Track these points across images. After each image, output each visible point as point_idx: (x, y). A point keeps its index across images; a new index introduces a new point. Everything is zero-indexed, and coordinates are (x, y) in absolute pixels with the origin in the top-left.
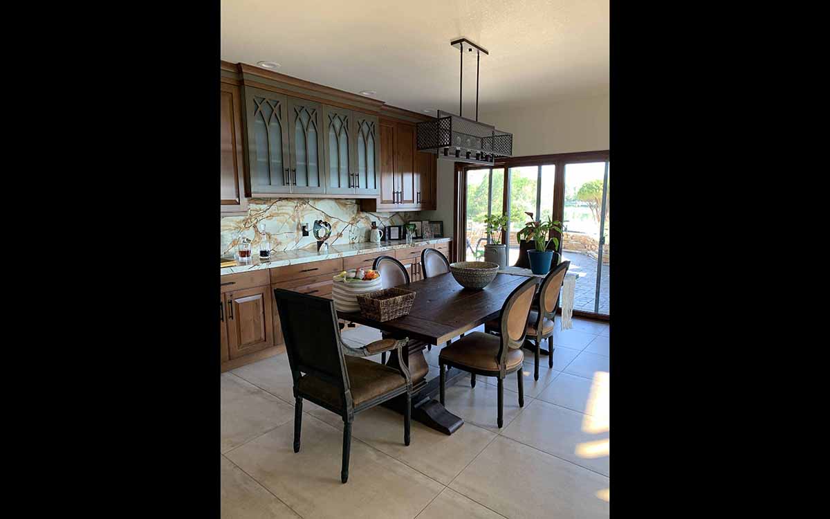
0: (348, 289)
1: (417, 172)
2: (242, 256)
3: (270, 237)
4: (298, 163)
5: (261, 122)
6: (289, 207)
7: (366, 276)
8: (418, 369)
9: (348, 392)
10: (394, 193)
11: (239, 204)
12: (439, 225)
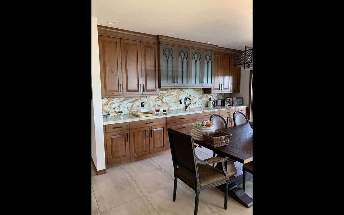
0: (199, 130)
1: (231, 76)
2: (156, 112)
3: (167, 104)
4: (179, 74)
5: (166, 58)
6: (175, 92)
7: (207, 124)
8: (231, 171)
9: (198, 180)
10: (220, 85)
11: (156, 91)
12: (241, 99)
